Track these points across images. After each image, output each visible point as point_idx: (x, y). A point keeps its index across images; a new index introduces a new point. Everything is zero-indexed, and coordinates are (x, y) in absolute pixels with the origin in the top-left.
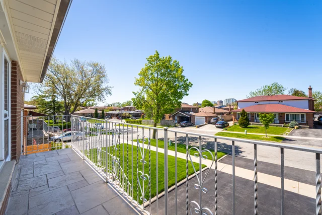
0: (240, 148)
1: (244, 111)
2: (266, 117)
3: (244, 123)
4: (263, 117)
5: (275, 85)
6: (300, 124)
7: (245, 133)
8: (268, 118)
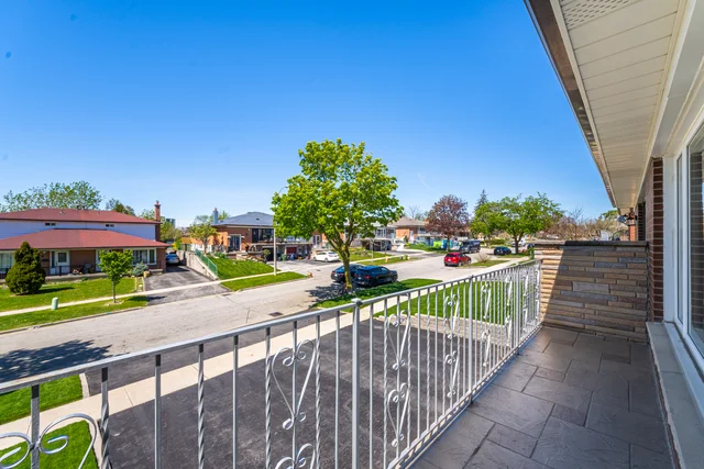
0: (88, 343)
1: (27, 246)
2: (116, 258)
3: (29, 282)
4: (109, 260)
5: (83, 187)
6: (151, 267)
7: (52, 307)
8: (122, 261)
